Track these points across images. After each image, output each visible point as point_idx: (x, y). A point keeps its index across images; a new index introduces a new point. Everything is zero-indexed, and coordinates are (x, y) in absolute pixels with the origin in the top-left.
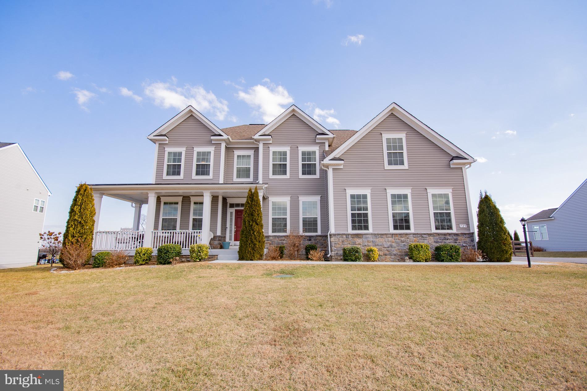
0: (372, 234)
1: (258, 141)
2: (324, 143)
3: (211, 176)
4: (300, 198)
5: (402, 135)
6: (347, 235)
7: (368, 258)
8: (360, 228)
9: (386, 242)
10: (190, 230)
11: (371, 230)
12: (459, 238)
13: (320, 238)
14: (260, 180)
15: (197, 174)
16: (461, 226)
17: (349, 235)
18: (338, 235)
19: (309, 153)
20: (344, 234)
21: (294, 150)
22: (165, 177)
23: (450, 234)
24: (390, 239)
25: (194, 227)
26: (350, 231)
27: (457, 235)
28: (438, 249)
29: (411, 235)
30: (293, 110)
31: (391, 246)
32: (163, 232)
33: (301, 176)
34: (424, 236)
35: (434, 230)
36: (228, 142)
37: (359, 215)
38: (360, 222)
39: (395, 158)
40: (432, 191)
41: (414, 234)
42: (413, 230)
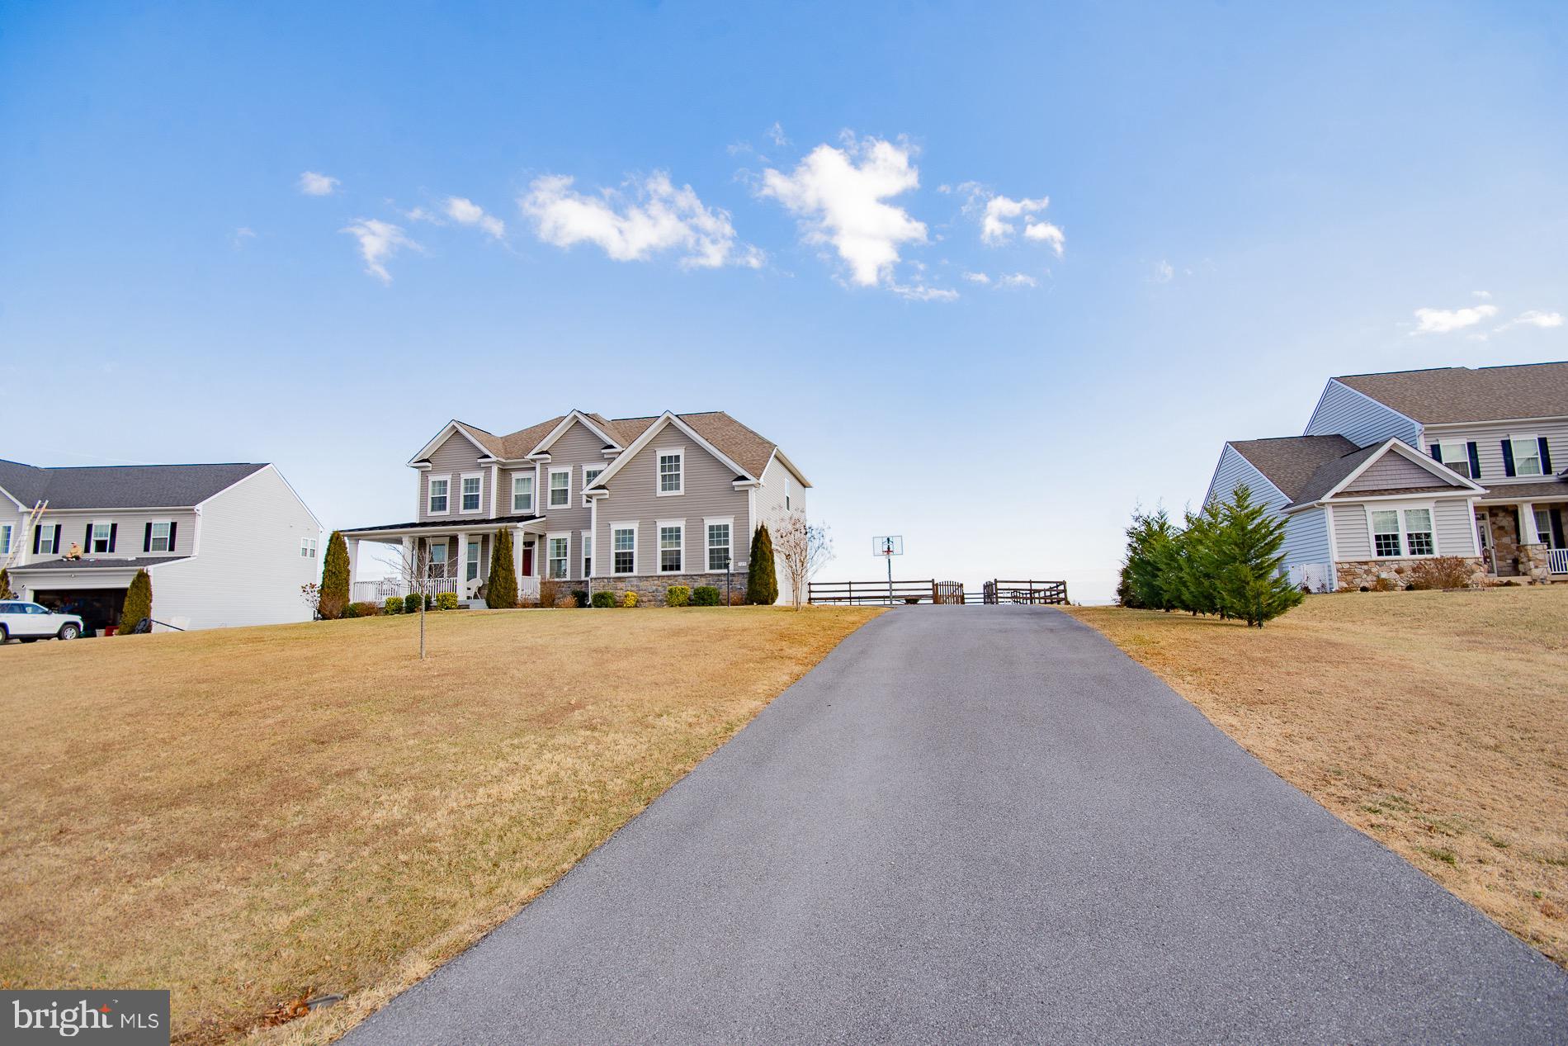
0: (635, 577)
1: (535, 461)
3: (480, 509)
5: (680, 452)
8: (625, 570)
9: (650, 586)
11: (635, 572)
12: (735, 579)
14: (537, 513)
15: (466, 507)
16: (740, 564)
17: (609, 578)
18: (600, 578)
19: (595, 474)
20: (605, 578)
21: (578, 470)
22: (429, 513)
23: (724, 575)
24: (656, 582)
26: (613, 574)
27: (733, 575)
28: (698, 592)
29: (681, 577)
30: (575, 417)
31: (657, 590)
34: (695, 577)
35: (707, 571)
36: (501, 463)
37: (624, 554)
38: (624, 563)
39: (670, 482)
40: (709, 522)
41: (684, 576)
42: (683, 571)
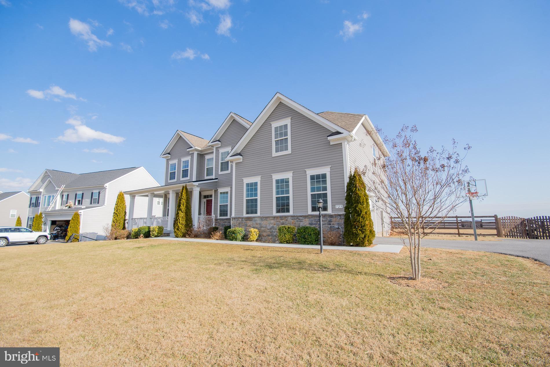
0: (259, 217)
1: (213, 146)
3: (188, 178)
5: (287, 122)
8: (252, 213)
9: (269, 224)
11: (259, 214)
12: (333, 219)
15: (183, 176)
16: (337, 207)
17: (243, 218)
20: (240, 218)
22: (169, 180)
23: (324, 216)
24: (272, 221)
26: (245, 215)
27: (331, 216)
29: (290, 218)
30: (232, 116)
31: (273, 227)
34: (301, 218)
35: (310, 212)
36: (199, 151)
37: (252, 200)
38: (252, 207)
39: (281, 144)
40: (310, 172)
41: (292, 216)
42: (291, 213)
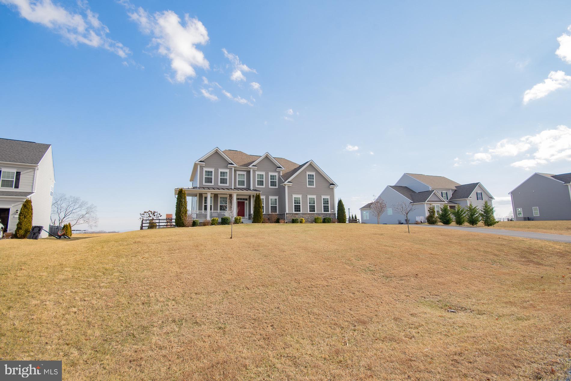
1: (250, 168)
2: (280, 172)
3: (228, 185)
4: (269, 197)
5: (314, 173)
6: (293, 214)
7: (301, 222)
8: (297, 211)
9: (306, 216)
10: (219, 211)
11: (301, 212)
12: (331, 215)
13: (278, 215)
14: (252, 188)
15: (221, 183)
16: (332, 211)
18: (289, 213)
19: (273, 176)
20: (292, 213)
21: (267, 174)
22: (204, 183)
23: (328, 214)
24: (308, 215)
25: (221, 209)
26: (294, 212)
27: (330, 214)
28: (324, 219)
29: (315, 214)
30: (267, 155)
31: (308, 218)
32: (204, 212)
33: (270, 187)
34: (320, 214)
35: (323, 212)
36: (235, 167)
37: (297, 206)
38: (297, 208)
39: (311, 183)
40: (323, 197)
42: (316, 212)
